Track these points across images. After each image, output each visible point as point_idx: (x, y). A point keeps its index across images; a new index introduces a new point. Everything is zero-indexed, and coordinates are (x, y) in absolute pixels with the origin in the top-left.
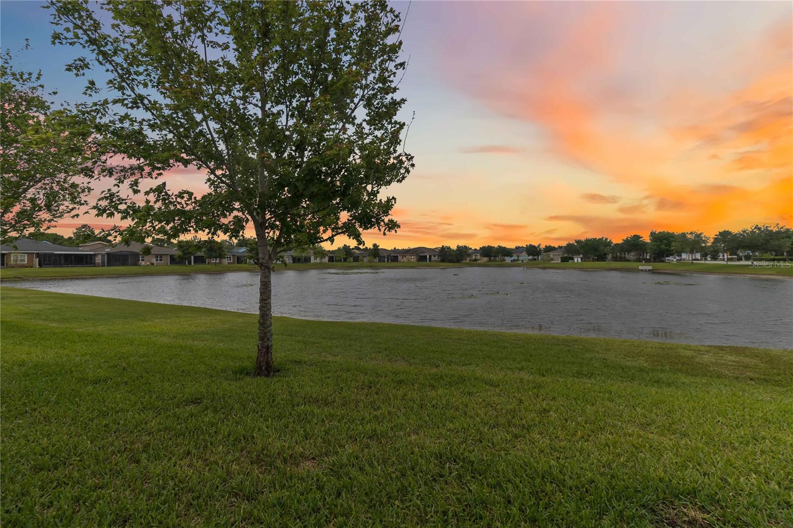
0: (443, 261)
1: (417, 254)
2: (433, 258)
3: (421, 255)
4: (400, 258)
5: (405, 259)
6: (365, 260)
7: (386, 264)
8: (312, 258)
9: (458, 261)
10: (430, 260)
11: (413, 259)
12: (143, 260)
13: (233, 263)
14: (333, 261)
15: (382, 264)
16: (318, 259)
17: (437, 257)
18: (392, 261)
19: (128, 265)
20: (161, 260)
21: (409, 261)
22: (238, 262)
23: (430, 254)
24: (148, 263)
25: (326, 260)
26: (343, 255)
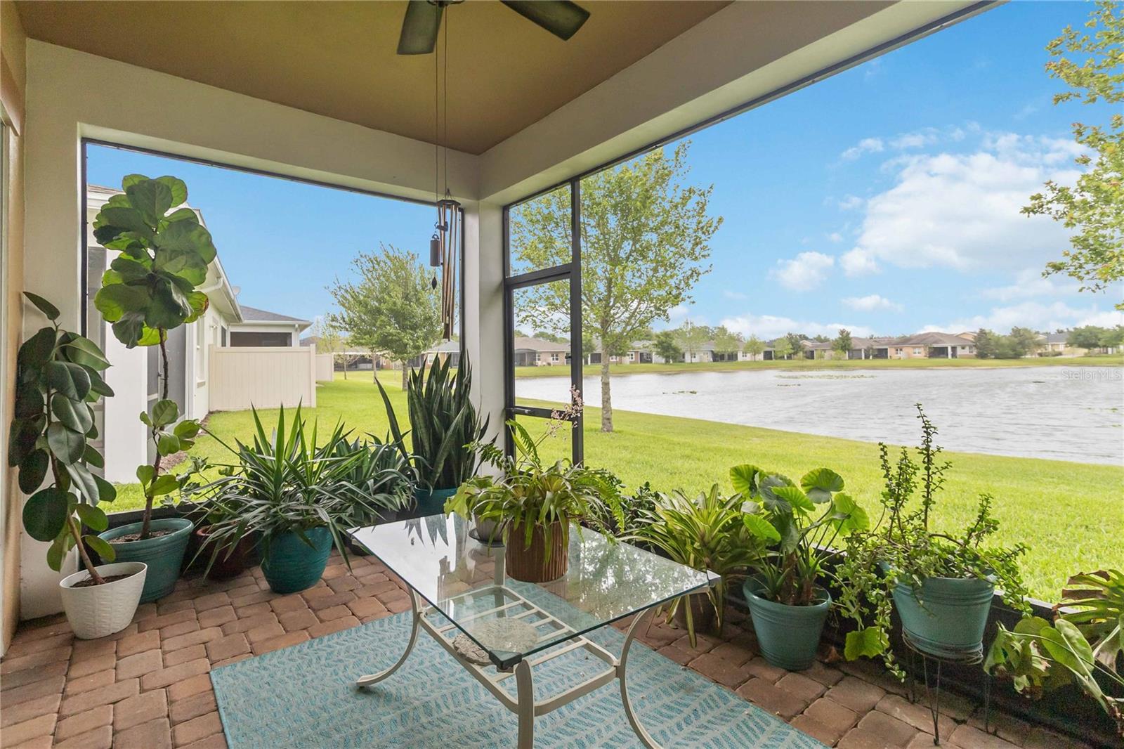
0: (982, 356)
1: (926, 345)
2: (959, 351)
3: (935, 346)
4: (891, 352)
5: (902, 354)
6: (827, 355)
7: (863, 362)
8: (740, 355)
9: (1017, 356)
10: (954, 355)
11: (920, 353)
12: (539, 360)
13: (635, 362)
14: (771, 358)
15: (857, 362)
16: (748, 355)
17: (967, 348)
18: (875, 357)
19: (525, 366)
20: (557, 359)
21: (909, 357)
22: (642, 361)
23: (953, 345)
24: (544, 363)
25: (760, 357)
26: (788, 349)
